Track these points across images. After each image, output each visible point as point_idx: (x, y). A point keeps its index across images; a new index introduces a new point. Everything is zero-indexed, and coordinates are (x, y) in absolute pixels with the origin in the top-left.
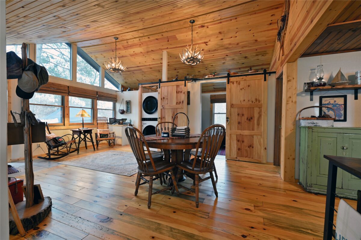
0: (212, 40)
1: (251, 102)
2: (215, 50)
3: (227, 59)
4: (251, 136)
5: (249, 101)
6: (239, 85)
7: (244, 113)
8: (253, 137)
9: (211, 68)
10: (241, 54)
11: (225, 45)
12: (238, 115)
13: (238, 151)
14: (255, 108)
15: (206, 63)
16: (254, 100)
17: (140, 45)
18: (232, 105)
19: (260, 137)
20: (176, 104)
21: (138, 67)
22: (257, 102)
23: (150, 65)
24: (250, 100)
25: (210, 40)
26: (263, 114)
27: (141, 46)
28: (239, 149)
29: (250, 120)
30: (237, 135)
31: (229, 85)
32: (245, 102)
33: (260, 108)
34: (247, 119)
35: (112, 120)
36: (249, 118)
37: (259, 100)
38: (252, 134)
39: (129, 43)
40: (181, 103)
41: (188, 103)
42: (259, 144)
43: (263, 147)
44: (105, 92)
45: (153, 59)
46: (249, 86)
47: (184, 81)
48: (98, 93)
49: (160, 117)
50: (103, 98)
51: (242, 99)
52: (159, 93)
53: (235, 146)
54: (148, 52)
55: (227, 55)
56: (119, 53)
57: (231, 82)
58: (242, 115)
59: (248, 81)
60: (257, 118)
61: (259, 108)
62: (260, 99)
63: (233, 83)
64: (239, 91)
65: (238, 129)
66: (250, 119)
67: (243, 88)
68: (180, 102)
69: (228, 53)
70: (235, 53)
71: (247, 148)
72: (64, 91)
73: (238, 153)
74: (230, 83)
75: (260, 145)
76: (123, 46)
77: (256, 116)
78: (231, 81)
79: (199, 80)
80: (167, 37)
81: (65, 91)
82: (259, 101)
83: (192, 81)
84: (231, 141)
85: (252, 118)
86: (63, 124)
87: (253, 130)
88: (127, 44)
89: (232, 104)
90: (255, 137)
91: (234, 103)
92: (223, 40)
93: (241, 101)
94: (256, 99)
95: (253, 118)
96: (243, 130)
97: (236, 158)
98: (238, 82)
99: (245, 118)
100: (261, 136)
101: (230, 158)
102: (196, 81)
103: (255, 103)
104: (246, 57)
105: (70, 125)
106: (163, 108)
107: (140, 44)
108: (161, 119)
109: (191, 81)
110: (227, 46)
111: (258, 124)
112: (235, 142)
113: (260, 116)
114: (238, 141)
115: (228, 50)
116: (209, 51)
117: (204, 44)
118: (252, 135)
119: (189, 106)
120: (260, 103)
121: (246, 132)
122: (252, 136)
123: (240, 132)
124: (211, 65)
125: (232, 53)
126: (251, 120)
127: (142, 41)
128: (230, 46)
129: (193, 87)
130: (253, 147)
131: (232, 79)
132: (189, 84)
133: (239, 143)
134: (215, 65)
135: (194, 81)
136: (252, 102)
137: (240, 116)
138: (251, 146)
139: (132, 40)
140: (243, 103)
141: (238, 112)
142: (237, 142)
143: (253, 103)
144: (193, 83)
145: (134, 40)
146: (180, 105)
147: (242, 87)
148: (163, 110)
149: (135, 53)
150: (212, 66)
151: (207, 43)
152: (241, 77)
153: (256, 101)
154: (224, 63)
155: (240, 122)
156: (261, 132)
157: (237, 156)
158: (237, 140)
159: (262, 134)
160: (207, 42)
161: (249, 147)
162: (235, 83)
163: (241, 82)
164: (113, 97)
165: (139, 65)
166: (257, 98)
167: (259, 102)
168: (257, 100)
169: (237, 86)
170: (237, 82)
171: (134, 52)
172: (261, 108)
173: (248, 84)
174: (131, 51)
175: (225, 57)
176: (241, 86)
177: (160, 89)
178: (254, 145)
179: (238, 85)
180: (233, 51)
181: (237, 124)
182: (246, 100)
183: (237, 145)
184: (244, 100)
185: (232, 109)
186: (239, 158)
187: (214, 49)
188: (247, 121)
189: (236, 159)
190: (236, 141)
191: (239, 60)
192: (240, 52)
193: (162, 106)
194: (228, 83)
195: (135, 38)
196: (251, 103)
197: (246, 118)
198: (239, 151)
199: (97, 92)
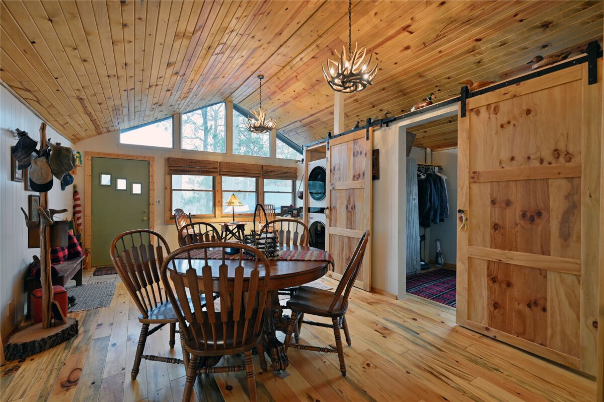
0: (418, 16)
1: (536, 164)
2: (438, 38)
3: (483, 48)
4: (538, 272)
5: (529, 158)
6: (496, 114)
7: (512, 198)
8: (545, 277)
9: (448, 83)
10: (521, 21)
11: (457, 15)
12: (493, 202)
13: (492, 309)
14: (550, 182)
15: (430, 75)
16: (547, 154)
17: (296, 76)
18: (472, 175)
19: (575, 279)
20: (354, 179)
21: (312, 115)
22: (562, 159)
23: (327, 108)
24: (532, 157)
25: (412, 19)
26: (585, 200)
27: (298, 77)
28: (496, 305)
29: (532, 220)
30: (489, 261)
31: (467, 119)
32: (514, 163)
33: (573, 179)
34: (524, 215)
35: (285, 210)
36: (528, 215)
37: (568, 153)
38: (541, 265)
39: (282, 79)
40: (362, 176)
41: (375, 176)
42: (571, 305)
43: (586, 317)
44: (277, 164)
45: (327, 96)
46: (528, 112)
47: (366, 130)
48: (264, 168)
49: (329, 206)
50: (272, 174)
51: (505, 155)
52: (327, 160)
53: (485, 293)
54: (313, 86)
55: (478, 40)
56: (279, 100)
57: (472, 110)
58: (503, 205)
59: (524, 97)
60: (560, 216)
61: (570, 179)
62: (571, 150)
63: (478, 113)
64: (497, 133)
65: (494, 245)
66: (533, 216)
67: (509, 123)
68: (359, 175)
69: (480, 33)
70: (501, 25)
71: (522, 307)
72: (213, 170)
73: (492, 318)
74: (467, 114)
75: (575, 306)
76: (276, 86)
77: (557, 205)
78: (470, 108)
79: (395, 119)
80: (327, 46)
81: (215, 170)
82: (569, 157)
83: (381, 126)
84: (473, 277)
85: (539, 214)
86: (213, 215)
87: (545, 251)
88: (279, 82)
89: (475, 173)
90: (551, 276)
91: (479, 168)
92: (446, 5)
93: (500, 163)
94: (556, 150)
95: (544, 215)
96: (510, 250)
97: (487, 329)
98: (493, 106)
99: (513, 215)
100: (578, 277)
101: (469, 324)
102: (390, 124)
103: (553, 165)
104: (545, 26)
105: (222, 217)
106: (333, 188)
107: (296, 74)
108: (331, 210)
109: (379, 127)
110: (466, 14)
111: (566, 236)
112: (484, 281)
113: (572, 209)
114: (494, 280)
115: (476, 26)
116: (424, 44)
117: (406, 34)
118: (539, 269)
119: (376, 182)
120: (572, 164)
121: (518, 258)
122: (543, 273)
123: (497, 254)
124: (447, 76)
125: (489, 28)
126: (537, 220)
127: (295, 70)
128: (477, 12)
129: (384, 139)
130: (544, 310)
131: (472, 102)
132: (378, 134)
133: (496, 286)
134: (457, 75)
135: (385, 125)
136: (542, 161)
137: (497, 205)
138: (537, 304)
139: (282, 73)
140: (507, 168)
141: (492, 195)
142: (491, 284)
143: (545, 164)
144: (385, 130)
145: (284, 70)
146: (360, 181)
147: (504, 120)
148: (333, 192)
149: (297, 93)
150: (449, 78)
151: (410, 29)
152: (503, 90)
153: (558, 158)
154: (479, 62)
155: (500, 223)
156: (577, 264)
157: (490, 325)
158: (489, 275)
159: (580, 271)
160: (408, 26)
161: (529, 306)
162: (483, 111)
163: (501, 105)
164: (290, 171)
165: (312, 113)
166: (561, 147)
167: (569, 160)
168: (559, 154)
169: (490, 118)
170: (488, 106)
171: (294, 91)
172: (576, 181)
173: (524, 108)
174: (290, 91)
175: (474, 47)
176: (503, 118)
177: (329, 151)
178: (549, 304)
179: (493, 116)
180: (490, 23)
181: (488, 231)
182: (520, 156)
183: (490, 290)
184: (513, 159)
185: (475, 187)
186: (493, 332)
187: (434, 36)
188: (522, 222)
189: (486, 333)
190: (486, 278)
191: (526, 39)
192: (516, 15)
193: (332, 184)
194: (463, 115)
195: (283, 67)
196: (538, 164)
197: (518, 213)
198: (497, 310)
199: (262, 166)
